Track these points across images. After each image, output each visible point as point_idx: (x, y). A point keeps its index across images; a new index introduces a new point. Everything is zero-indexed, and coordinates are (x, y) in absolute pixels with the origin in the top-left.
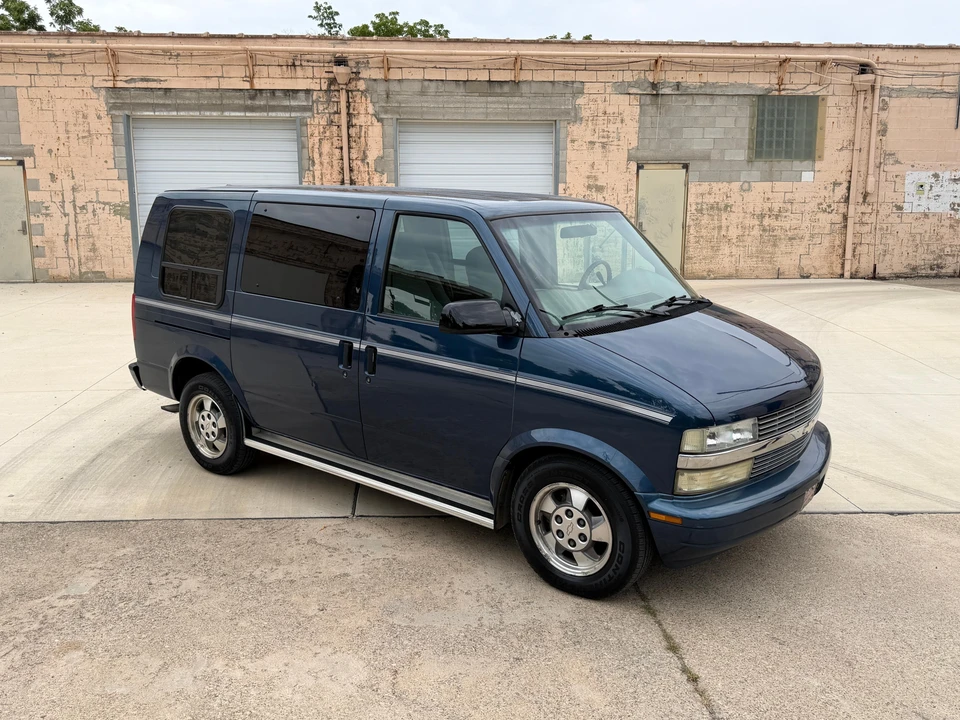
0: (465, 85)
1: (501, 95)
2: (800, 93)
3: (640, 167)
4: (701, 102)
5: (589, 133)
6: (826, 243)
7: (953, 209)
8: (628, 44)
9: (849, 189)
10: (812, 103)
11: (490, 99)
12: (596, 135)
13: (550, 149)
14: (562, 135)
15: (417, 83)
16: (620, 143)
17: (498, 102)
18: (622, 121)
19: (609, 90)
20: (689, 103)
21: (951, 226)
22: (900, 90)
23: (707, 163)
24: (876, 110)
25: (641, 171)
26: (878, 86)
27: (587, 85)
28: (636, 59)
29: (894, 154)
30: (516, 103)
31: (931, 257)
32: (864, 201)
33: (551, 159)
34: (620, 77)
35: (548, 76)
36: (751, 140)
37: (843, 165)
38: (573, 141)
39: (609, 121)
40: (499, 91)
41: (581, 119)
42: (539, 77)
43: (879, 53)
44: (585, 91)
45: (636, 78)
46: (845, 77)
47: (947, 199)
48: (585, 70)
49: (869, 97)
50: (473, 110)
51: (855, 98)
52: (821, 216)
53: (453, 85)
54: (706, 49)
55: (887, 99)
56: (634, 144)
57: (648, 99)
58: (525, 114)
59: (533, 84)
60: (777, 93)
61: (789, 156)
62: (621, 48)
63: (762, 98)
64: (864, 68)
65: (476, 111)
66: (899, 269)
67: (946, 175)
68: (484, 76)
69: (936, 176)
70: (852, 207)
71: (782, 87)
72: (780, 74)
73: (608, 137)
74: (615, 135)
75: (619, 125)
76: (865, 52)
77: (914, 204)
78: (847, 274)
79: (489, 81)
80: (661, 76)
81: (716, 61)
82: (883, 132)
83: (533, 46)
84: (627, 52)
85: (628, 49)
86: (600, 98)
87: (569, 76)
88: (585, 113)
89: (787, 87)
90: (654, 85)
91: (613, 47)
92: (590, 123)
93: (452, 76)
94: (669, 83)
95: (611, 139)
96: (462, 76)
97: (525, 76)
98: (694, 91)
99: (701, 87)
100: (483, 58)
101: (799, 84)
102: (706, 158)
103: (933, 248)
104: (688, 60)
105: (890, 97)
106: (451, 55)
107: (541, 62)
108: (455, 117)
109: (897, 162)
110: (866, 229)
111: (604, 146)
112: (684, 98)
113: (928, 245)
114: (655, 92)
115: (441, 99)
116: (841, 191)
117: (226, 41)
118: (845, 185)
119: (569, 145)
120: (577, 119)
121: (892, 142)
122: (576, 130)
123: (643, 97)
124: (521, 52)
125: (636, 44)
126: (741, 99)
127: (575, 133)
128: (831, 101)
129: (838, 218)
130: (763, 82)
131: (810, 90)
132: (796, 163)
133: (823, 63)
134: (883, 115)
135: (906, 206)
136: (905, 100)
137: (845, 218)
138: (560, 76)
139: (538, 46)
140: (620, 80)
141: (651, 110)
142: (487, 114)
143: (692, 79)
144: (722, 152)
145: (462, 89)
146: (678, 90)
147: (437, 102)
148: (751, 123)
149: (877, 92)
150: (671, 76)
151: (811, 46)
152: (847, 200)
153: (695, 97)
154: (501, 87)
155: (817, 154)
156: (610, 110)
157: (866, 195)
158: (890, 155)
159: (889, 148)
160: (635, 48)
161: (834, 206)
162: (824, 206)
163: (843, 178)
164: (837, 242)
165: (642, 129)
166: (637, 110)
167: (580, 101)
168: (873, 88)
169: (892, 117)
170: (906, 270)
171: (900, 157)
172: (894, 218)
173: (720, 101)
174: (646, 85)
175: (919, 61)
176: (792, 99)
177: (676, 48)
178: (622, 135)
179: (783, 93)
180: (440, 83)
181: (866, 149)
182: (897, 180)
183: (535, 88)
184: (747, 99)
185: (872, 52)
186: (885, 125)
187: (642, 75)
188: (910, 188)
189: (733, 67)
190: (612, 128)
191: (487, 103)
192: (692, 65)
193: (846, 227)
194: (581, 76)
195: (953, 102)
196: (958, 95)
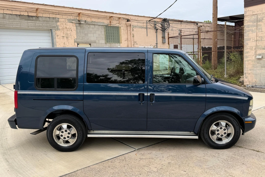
0: (19, 16)
1: (32, 20)
2: (115, 25)
3: (78, 44)
4: (92, 26)
5: (62, 33)
8: (71, 8)
10: (118, 28)
11: (29, 21)
12: (64, 34)
13: (50, 38)
14: (54, 34)
15: (1, 14)
16: (72, 37)
17: (32, 22)
18: (71, 31)
19: (66, 21)
20: (89, 26)
22: (136, 26)
23: (95, 43)
24: (131, 31)
25: (78, 45)
26: (131, 25)
27: (60, 19)
28: (73, 13)
29: (136, 42)
30: (38, 23)
33: (50, 41)
34: (69, 17)
35: (48, 15)
36: (105, 38)
37: (126, 45)
38: (57, 36)
39: (68, 30)
40: (32, 19)
41: (59, 29)
42: (45, 15)
43: (130, 16)
44: (60, 21)
45: (74, 18)
46: (124, 22)
48: (59, 14)
49: (130, 28)
50: (23, 25)
51: (127, 28)
53: (15, 16)
54: (91, 12)
55: (133, 28)
56: (76, 37)
57: (78, 25)
58: (41, 27)
59: (43, 17)
60: (110, 25)
61: (114, 42)
62: (68, 9)
63: (107, 26)
64: (128, 20)
65: (25, 25)
68: (26, 14)
71: (111, 24)
72: (110, 20)
73: (68, 35)
74: (70, 35)
75: (71, 32)
76: (128, 16)
79: (28, 16)
80: (81, 18)
81: (94, 15)
82: (133, 36)
84: (70, 10)
85: (71, 9)
86: (64, 23)
87: (54, 16)
88: (60, 28)
89: (112, 24)
90: (79, 21)
91: (66, 9)
92: (62, 30)
93: (14, 13)
94: (83, 20)
95: (69, 36)
96: (18, 13)
97: (40, 15)
98: (90, 23)
99: (91, 22)
100: (27, 8)
101: (115, 23)
102: (95, 42)
104: (87, 14)
105: (134, 28)
106: (15, 6)
107: (45, 11)
108: (17, 27)
109: (137, 44)
111: (67, 38)
112: (87, 25)
114: (79, 23)
115: (11, 20)
119: (56, 37)
120: (58, 29)
121: (136, 39)
122: (58, 32)
123: (76, 24)
124: (39, 7)
125: (73, 8)
126: (102, 26)
127: (58, 33)
128: (122, 28)
130: (106, 22)
131: (117, 25)
132: (116, 44)
133: (120, 18)
134: (133, 32)
136: (137, 29)
138: (51, 16)
139: (43, 6)
140: (69, 18)
141: (79, 28)
142: (28, 26)
143: (89, 20)
144: (99, 41)
145: (18, 18)
146: (86, 22)
147: (10, 21)
148: (105, 33)
149: (131, 26)
150: (83, 19)
151: (116, 13)
153: (90, 25)
154: (32, 18)
155: (120, 42)
156: (67, 27)
158: (135, 42)
159: (135, 41)
160: (72, 9)
165: (77, 33)
166: (75, 27)
167: (58, 24)
168: (130, 25)
169: (134, 33)
171: (137, 43)
173: (97, 27)
174: (77, 21)
175: (138, 19)
176: (113, 27)
177: (83, 11)
178: (72, 35)
179: (111, 25)
180: (10, 15)
181: (130, 41)
183: (44, 19)
184: (103, 26)
185: (129, 16)
186: (133, 35)
187: (75, 17)
189: (99, 18)
190: (69, 32)
191: (28, 22)
192: (88, 16)
194: (58, 16)
195: (146, 29)
196: (147, 28)
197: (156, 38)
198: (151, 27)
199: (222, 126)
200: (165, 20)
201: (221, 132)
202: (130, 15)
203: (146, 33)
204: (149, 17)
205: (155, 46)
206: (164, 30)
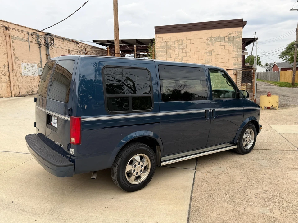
6: (6, 86)
7: (33, 75)
9: (8, 67)
21: (33, 80)
22: (16, 37)
24: (11, 43)
26: (11, 35)
29: (17, 57)
31: (30, 89)
32: (13, 72)
37: (6, 60)
43: (9, 24)
46: (2, 30)
47: (31, 72)
49: (9, 39)
51: (5, 38)
52: (2, 76)
55: (13, 40)
64: (6, 28)
66: (25, 93)
67: (30, 65)
69: (28, 65)
70: (11, 74)
76: (5, 23)
77: (25, 73)
78: (13, 96)
82: (14, 50)
103: (31, 86)
105: (14, 39)
109: (19, 60)
110: (15, 81)
113: (29, 85)
116: (6, 68)
118: (7, 66)
121: (17, 53)
129: (7, 77)
134: (13, 44)
135: (23, 73)
136: (17, 41)
137: (9, 77)
149: (11, 37)
152: (9, 71)
157: (13, 70)
159: (16, 55)
161: (6, 73)
162: (3, 73)
163: (6, 64)
164: (8, 85)
168: (9, 36)
169: (15, 45)
170: (26, 93)
171: (19, 58)
172: (21, 77)
181: (11, 55)
182: (19, 65)
185: (7, 23)
186: (14, 48)
188: (23, 68)
193: (10, 80)
195: (28, 43)
196: (29, 41)
197: (40, 55)
198: (34, 41)
200: (48, 34)
202: (8, 22)
203: (28, 47)
204: (31, 29)
205: (39, 64)
206: (47, 46)
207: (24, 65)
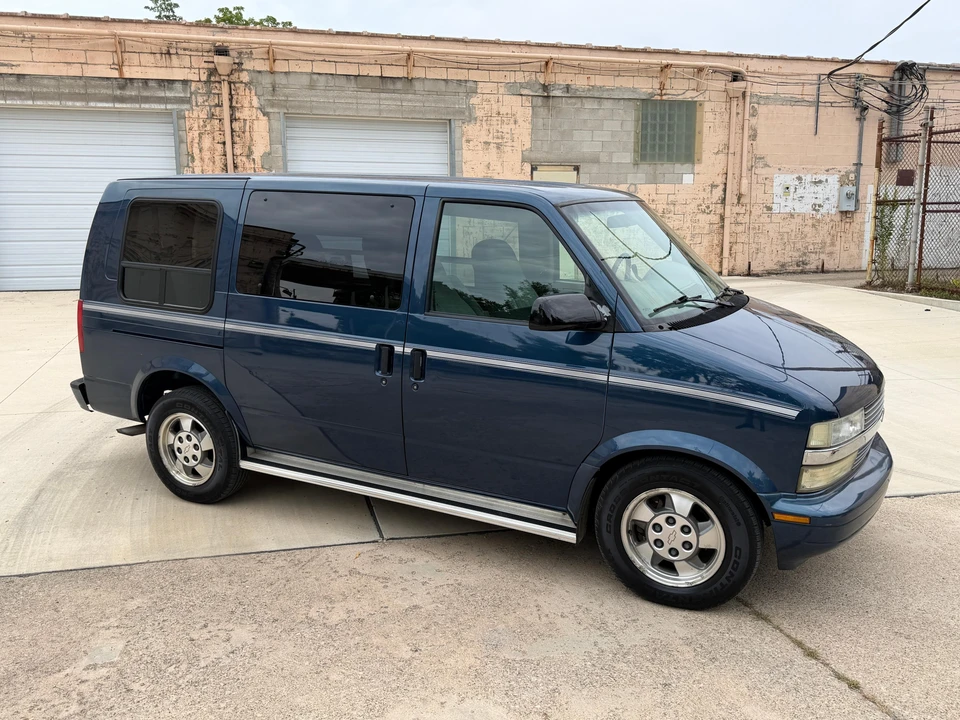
0: (356, 81)
1: (394, 91)
2: (680, 98)
3: (534, 169)
4: (589, 105)
5: (484, 133)
6: (706, 243)
7: (814, 210)
8: (519, 44)
9: (725, 190)
10: (690, 108)
11: (383, 95)
12: (491, 135)
13: (445, 149)
14: (457, 134)
15: (305, 76)
16: (514, 144)
17: (391, 99)
18: (515, 122)
19: (502, 90)
20: (579, 105)
21: (813, 226)
22: (768, 98)
23: (596, 165)
24: (747, 117)
25: (534, 172)
26: (748, 94)
27: (480, 85)
28: (526, 60)
29: (763, 158)
30: (410, 101)
31: (796, 254)
32: (738, 203)
33: (446, 159)
34: (511, 78)
35: (441, 74)
36: (636, 143)
37: (720, 168)
38: (468, 141)
39: (503, 122)
40: (391, 87)
41: (476, 119)
42: (432, 74)
43: (748, 62)
44: (479, 91)
45: (527, 79)
46: (720, 83)
47: (810, 200)
48: (478, 69)
49: (741, 104)
50: (365, 106)
51: (728, 104)
52: (701, 217)
53: (343, 81)
54: (593, 52)
55: (756, 106)
56: (528, 145)
57: (539, 101)
58: (420, 112)
59: (426, 82)
60: (659, 98)
61: (670, 159)
62: (512, 48)
63: (646, 102)
64: (736, 77)
65: (370, 107)
66: (770, 266)
67: (808, 178)
68: (375, 72)
69: (799, 178)
70: (728, 208)
71: (664, 92)
72: (662, 79)
73: (502, 138)
74: (508, 136)
75: (513, 126)
76: (736, 61)
77: (782, 205)
78: (725, 272)
79: (381, 77)
80: (551, 78)
81: (603, 64)
82: (754, 137)
83: (425, 43)
84: (518, 52)
85: (519, 49)
86: (493, 98)
87: (462, 75)
88: (479, 113)
89: (668, 92)
90: (545, 87)
91: (504, 47)
92: (484, 123)
93: (342, 70)
94: (559, 85)
95: (505, 140)
96: (353, 70)
97: (418, 73)
98: (583, 94)
99: (589, 90)
100: (379, 52)
101: (679, 89)
102: (596, 161)
103: (799, 246)
104: (576, 63)
105: (759, 104)
106: (342, 48)
107: (434, 60)
108: (347, 113)
109: (766, 165)
110: (740, 228)
111: (499, 146)
112: (573, 100)
113: (794, 243)
114: (546, 94)
115: (331, 94)
116: (718, 192)
117: (90, 23)
118: (722, 187)
119: (465, 145)
120: (472, 119)
121: (763, 145)
122: (471, 130)
123: (535, 98)
124: (413, 48)
125: (527, 45)
126: (626, 102)
127: (470, 133)
128: (707, 106)
129: (716, 219)
130: (646, 86)
131: (689, 95)
132: (678, 166)
133: (700, 70)
134: (753, 121)
135: (775, 207)
136: (771, 107)
137: (722, 218)
138: (454, 75)
139: (430, 43)
140: (512, 81)
141: (542, 112)
142: (380, 111)
143: (580, 82)
144: (611, 154)
145: (353, 84)
146: (568, 92)
147: (327, 97)
148: (636, 127)
149: (748, 99)
150: (561, 79)
151: (688, 54)
152: (723, 201)
153: (584, 100)
154: (394, 83)
155: (696, 157)
156: (503, 111)
157: (740, 197)
158: (760, 158)
159: (759, 152)
160: (525, 49)
161: (712, 207)
162: (704, 207)
163: (719, 180)
164: (716, 242)
165: (534, 130)
166: (529, 111)
167: (474, 100)
168: (744, 94)
169: (760, 123)
170: (775, 267)
171: (768, 160)
172: (765, 219)
173: (608, 105)
174: (538, 87)
175: (782, 71)
176: (672, 103)
177: (564, 51)
178: (515, 136)
179: (664, 98)
180: (330, 77)
181: (739, 152)
182: (767, 182)
183: (428, 86)
184: (631, 103)
185: (742, 61)
186: (755, 130)
187: (533, 77)
188: (778, 190)
189: (618, 72)
190: (506, 128)
191: (380, 99)
192: (581, 68)
193: (723, 227)
194: (474, 75)
195: (812, 110)
196: (817, 104)
197: (856, 143)
198: (839, 99)
199: (675, 513)
200: (906, 70)
201: (672, 535)
202: (747, 56)
203: (813, 123)
204: (833, 61)
205: (847, 174)
206: (896, 109)
207: (781, 179)
